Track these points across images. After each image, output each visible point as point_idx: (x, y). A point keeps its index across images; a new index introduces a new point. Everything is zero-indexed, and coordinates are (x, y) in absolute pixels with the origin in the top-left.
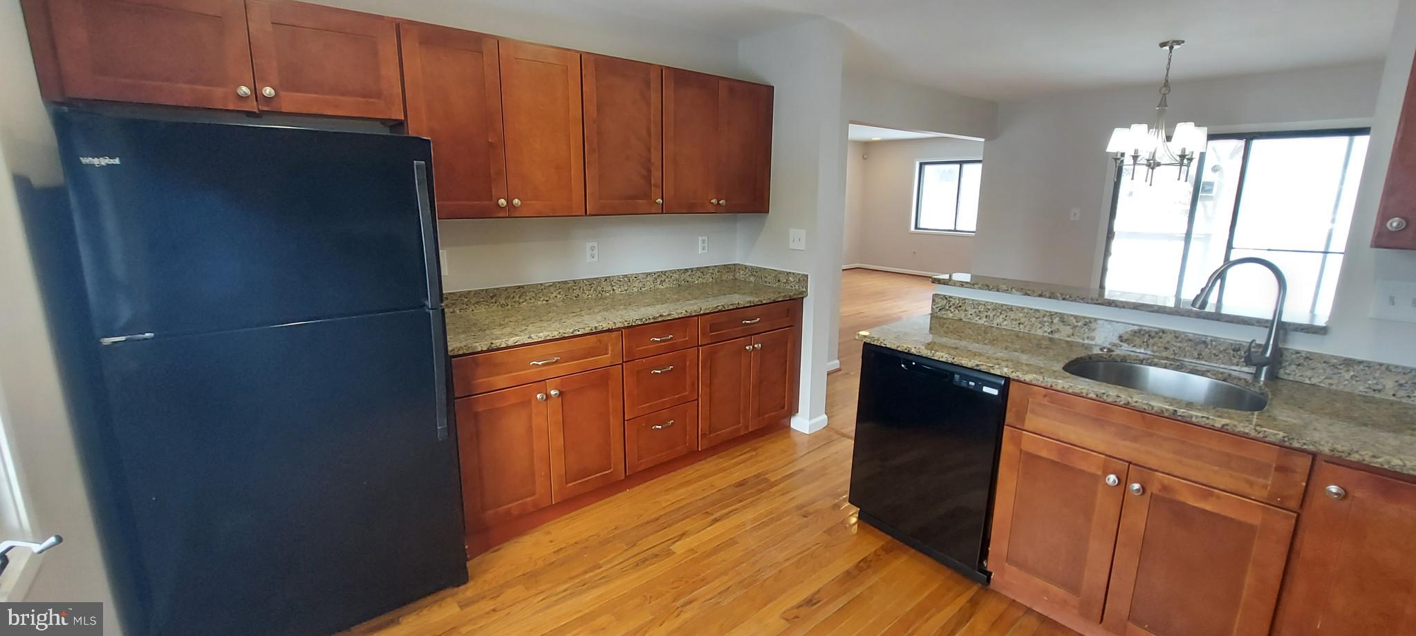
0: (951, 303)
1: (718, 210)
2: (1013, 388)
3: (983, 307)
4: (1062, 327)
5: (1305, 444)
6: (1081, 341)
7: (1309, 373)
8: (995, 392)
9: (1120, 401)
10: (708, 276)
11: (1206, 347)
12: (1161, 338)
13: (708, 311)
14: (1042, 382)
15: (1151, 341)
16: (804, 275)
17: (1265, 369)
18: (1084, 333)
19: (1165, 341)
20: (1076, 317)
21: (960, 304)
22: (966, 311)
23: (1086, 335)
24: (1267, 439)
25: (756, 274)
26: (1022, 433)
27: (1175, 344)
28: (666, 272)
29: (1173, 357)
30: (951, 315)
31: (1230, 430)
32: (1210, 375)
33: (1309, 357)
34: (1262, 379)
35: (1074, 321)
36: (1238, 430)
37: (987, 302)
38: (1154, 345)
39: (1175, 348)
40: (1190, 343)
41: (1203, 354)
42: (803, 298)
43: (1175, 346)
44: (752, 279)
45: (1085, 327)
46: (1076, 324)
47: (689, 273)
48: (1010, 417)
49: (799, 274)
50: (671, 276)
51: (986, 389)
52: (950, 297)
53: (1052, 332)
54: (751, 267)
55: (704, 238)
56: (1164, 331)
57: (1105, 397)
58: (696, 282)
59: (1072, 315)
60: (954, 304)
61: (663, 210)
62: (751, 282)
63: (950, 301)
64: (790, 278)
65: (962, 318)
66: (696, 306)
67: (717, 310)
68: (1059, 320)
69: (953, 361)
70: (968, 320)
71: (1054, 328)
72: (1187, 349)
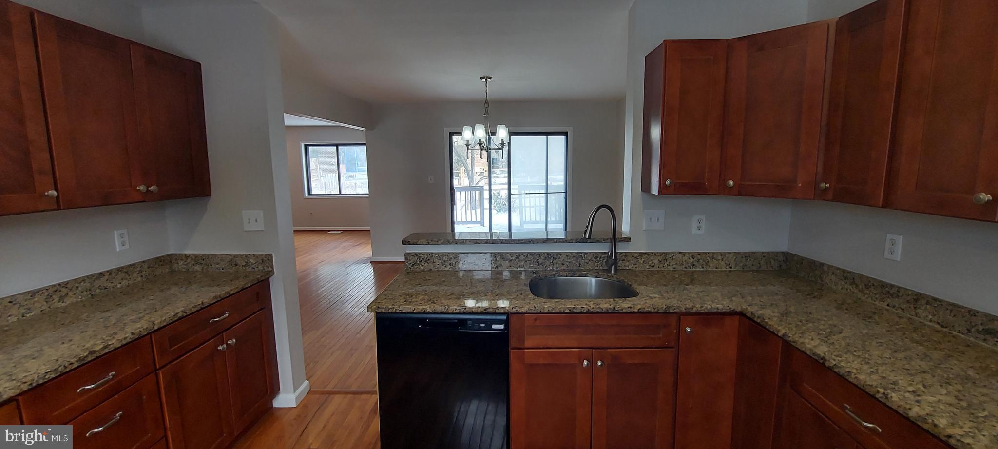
0: (421, 259)
1: (146, 198)
2: (513, 320)
3: (447, 257)
4: (503, 263)
5: (675, 309)
6: (516, 269)
7: (627, 264)
8: (502, 327)
9: (584, 310)
10: (135, 275)
11: (582, 259)
12: (559, 258)
13: (165, 324)
14: (534, 310)
15: (555, 261)
16: (268, 254)
17: (613, 266)
18: (517, 264)
19: (561, 260)
20: (510, 254)
21: (429, 258)
22: (434, 262)
23: (518, 265)
24: (659, 311)
25: (202, 262)
26: (524, 351)
27: (567, 260)
28: (67, 283)
29: (567, 268)
30: (422, 268)
31: (642, 312)
32: (589, 276)
33: (626, 255)
34: (613, 272)
35: (510, 257)
36: (645, 310)
37: (449, 253)
38: (556, 263)
39: (567, 263)
40: (574, 258)
41: (581, 263)
42: (269, 278)
43: (567, 262)
44: (198, 268)
45: (517, 259)
46: (511, 258)
47: (106, 277)
48: (513, 342)
49: (262, 255)
50: (77, 287)
51: (494, 326)
52: (420, 254)
53: (497, 267)
54: (194, 255)
55: (121, 231)
56: (560, 254)
57: (575, 310)
58: (119, 286)
59: (508, 253)
60: (423, 259)
61: (58, 204)
62: (197, 271)
63: (420, 257)
64: (251, 261)
65: (432, 268)
66: (143, 321)
67: (176, 319)
68: (501, 258)
69: (465, 311)
70: (436, 270)
71: (498, 263)
72: (573, 262)
